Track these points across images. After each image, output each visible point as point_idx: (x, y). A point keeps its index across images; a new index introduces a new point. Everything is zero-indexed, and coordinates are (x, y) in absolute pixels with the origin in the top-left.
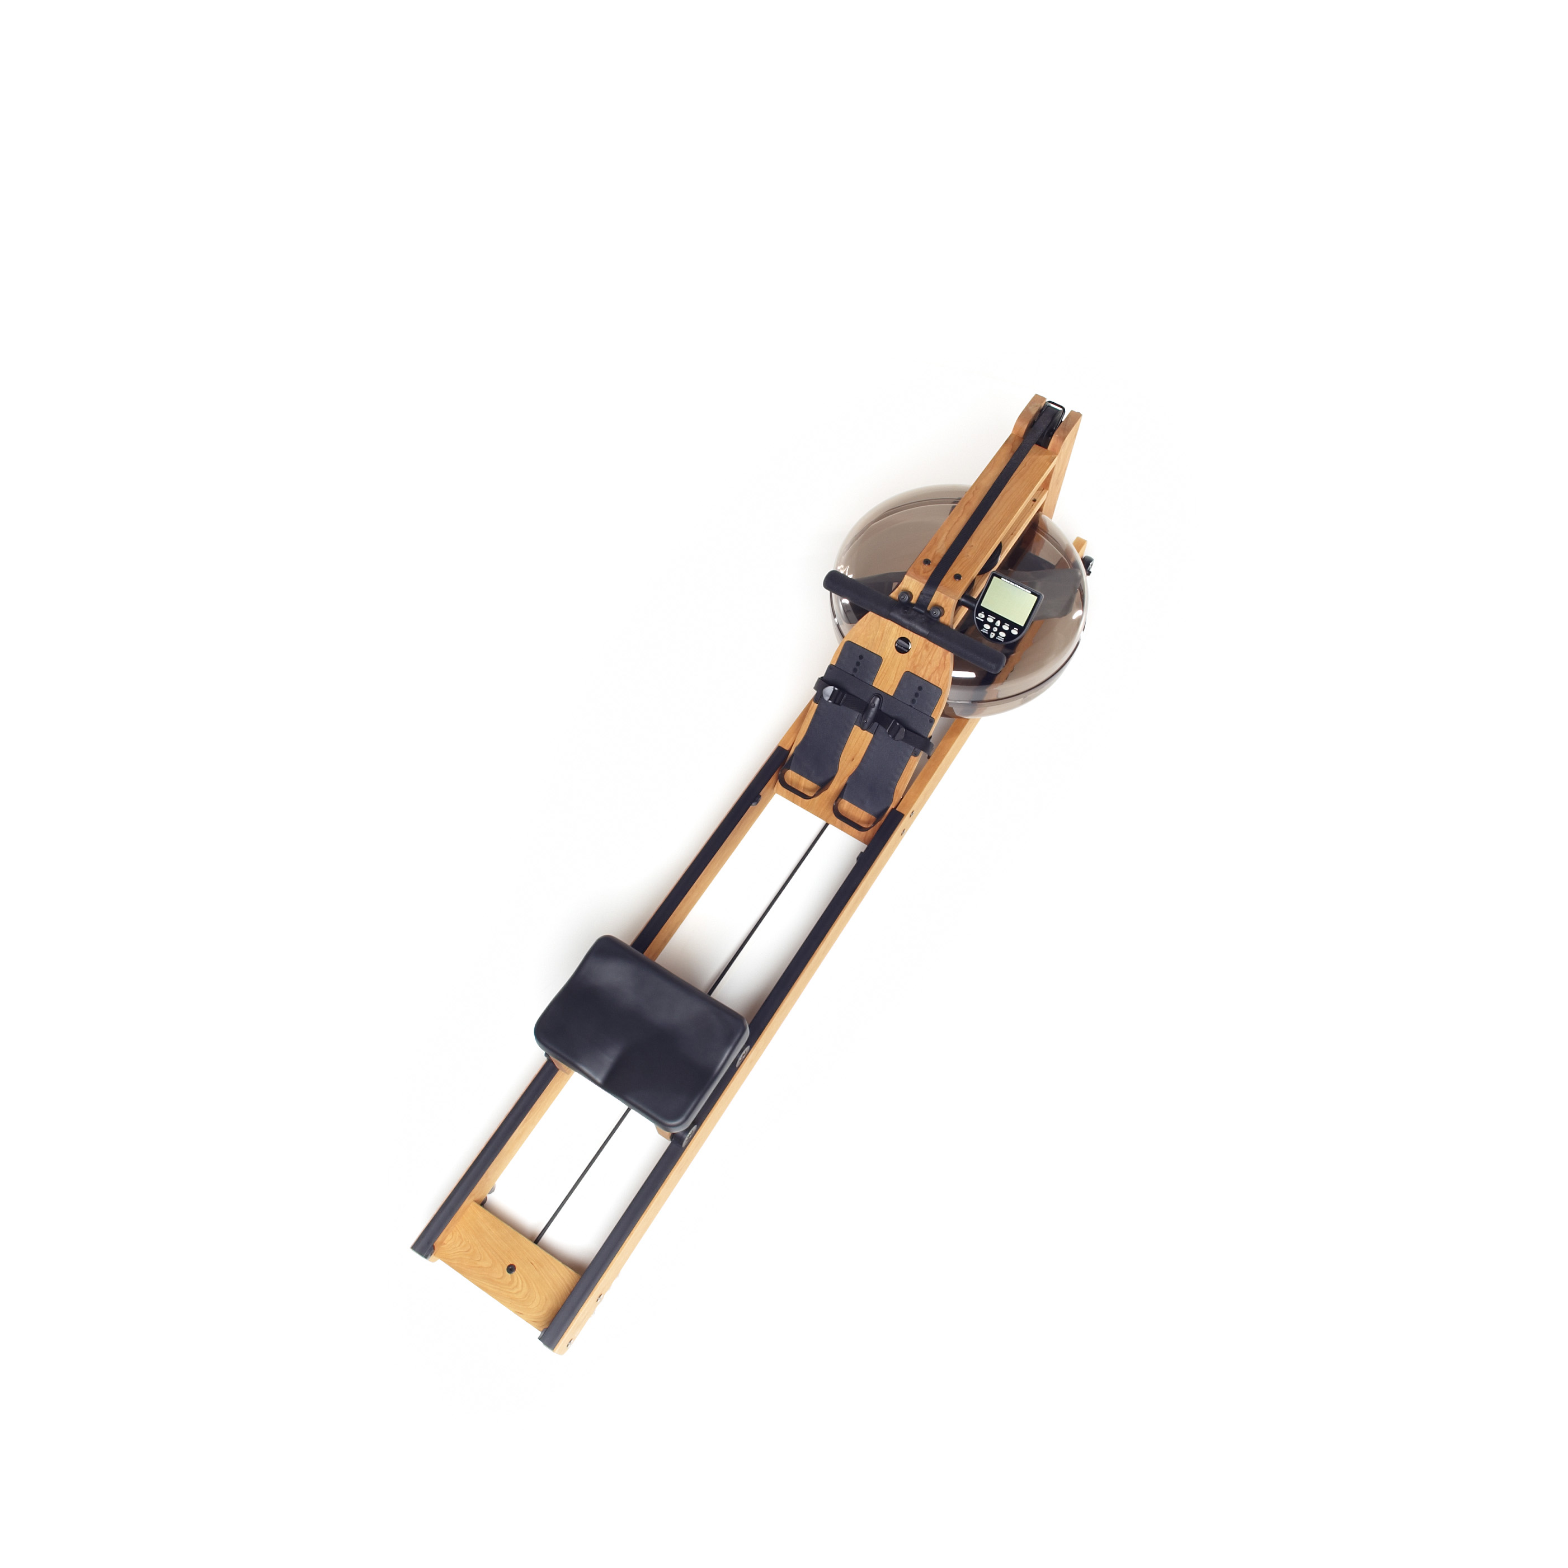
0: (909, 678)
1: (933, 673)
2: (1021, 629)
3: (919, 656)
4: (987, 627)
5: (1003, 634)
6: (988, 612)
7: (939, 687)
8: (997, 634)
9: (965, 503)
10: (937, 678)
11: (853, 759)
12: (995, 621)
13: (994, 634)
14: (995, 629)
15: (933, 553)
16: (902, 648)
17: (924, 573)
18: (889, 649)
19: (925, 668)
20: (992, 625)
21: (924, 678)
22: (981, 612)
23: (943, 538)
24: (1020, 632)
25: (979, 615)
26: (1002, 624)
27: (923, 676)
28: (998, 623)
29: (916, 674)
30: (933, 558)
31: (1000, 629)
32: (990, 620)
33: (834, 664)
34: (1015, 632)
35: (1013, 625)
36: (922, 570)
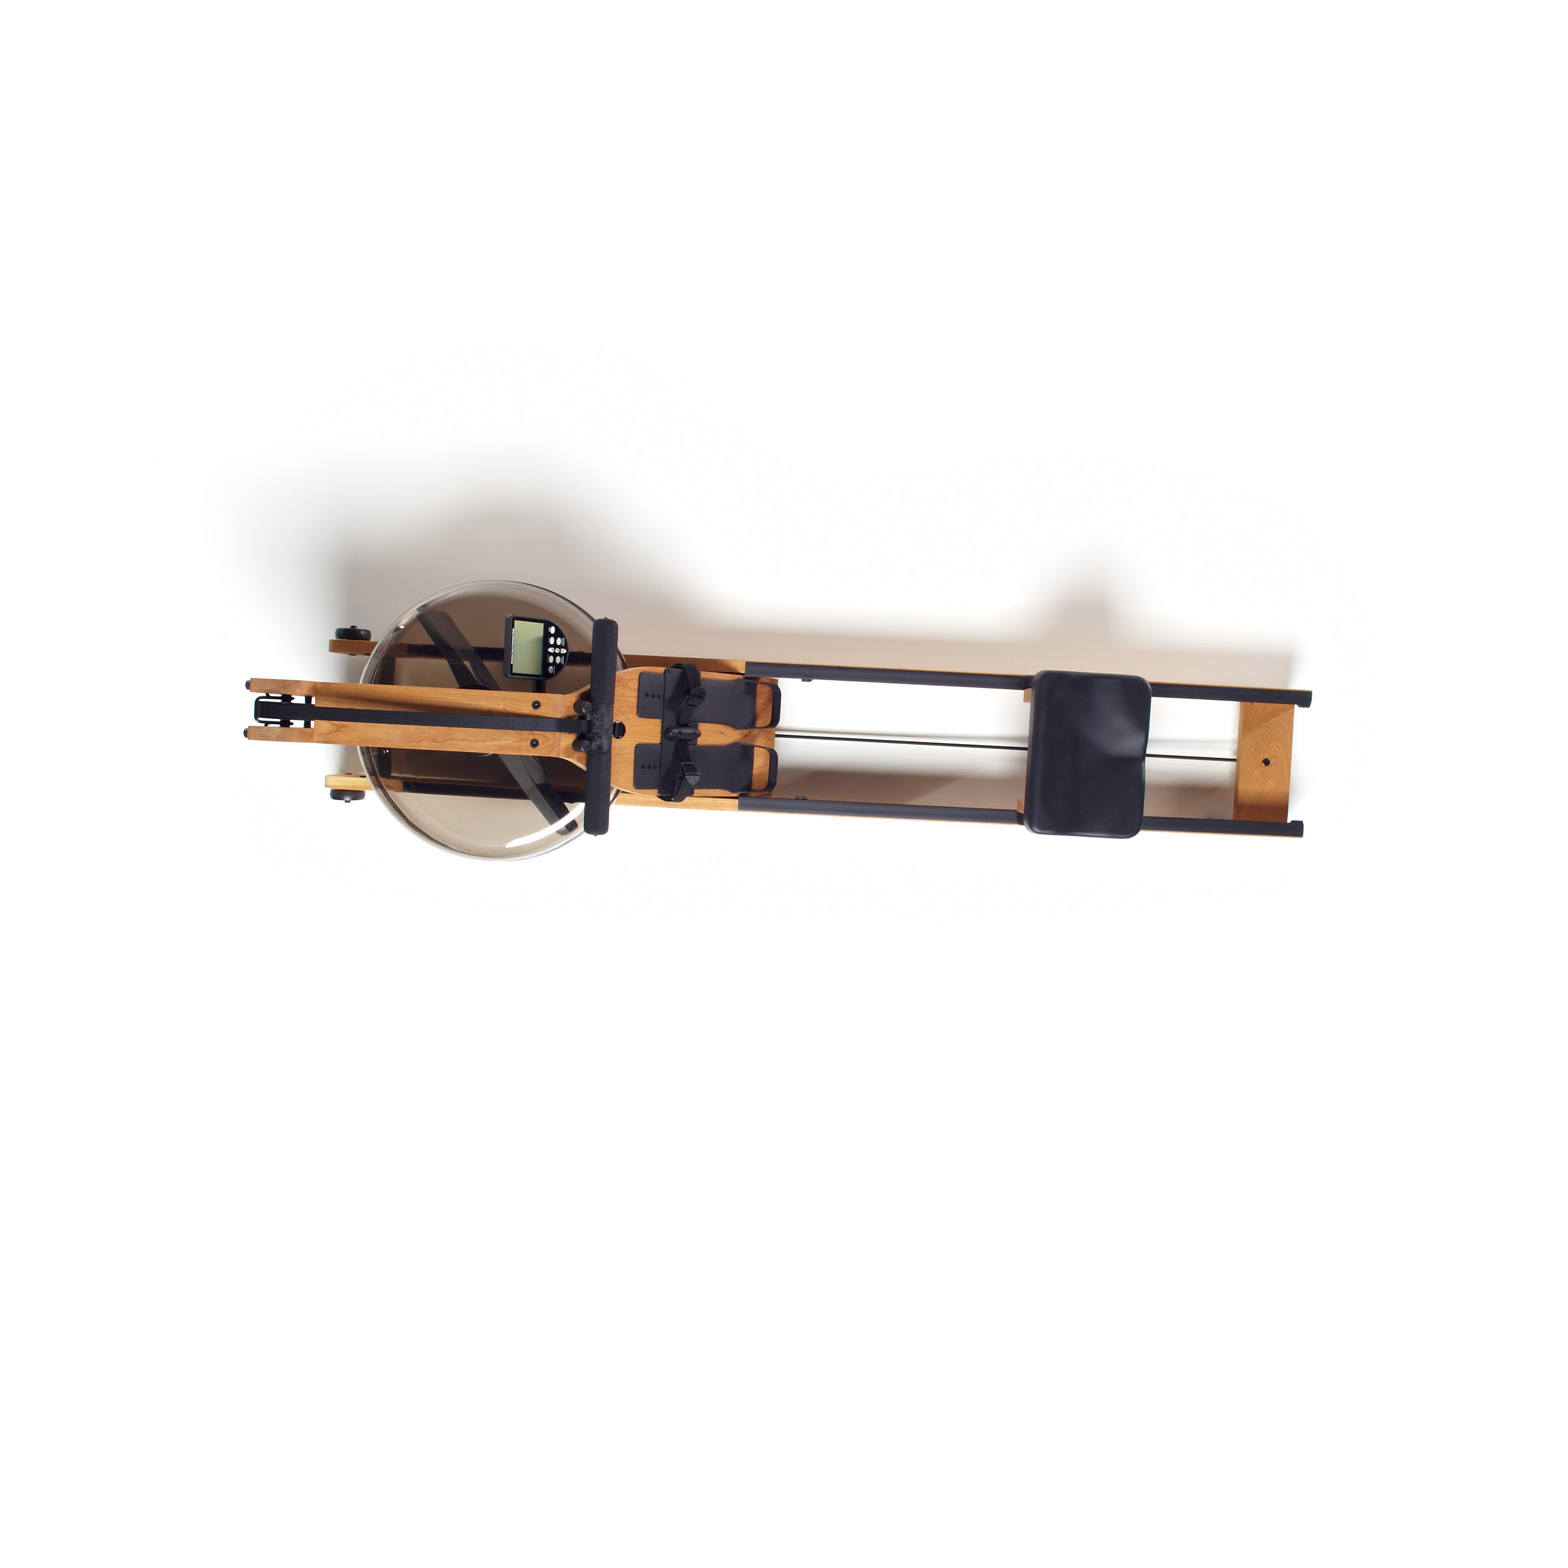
0: (643, 711)
1: (629, 688)
2: (547, 625)
3: (621, 709)
4: (558, 660)
5: (559, 641)
6: (545, 664)
7: (638, 677)
8: (560, 647)
9: (437, 744)
10: (633, 682)
11: (722, 733)
12: (551, 654)
13: (562, 649)
14: (557, 651)
15: (520, 743)
16: (621, 730)
17: (549, 740)
18: (627, 742)
19: (628, 699)
20: (555, 655)
21: (637, 695)
22: (548, 671)
23: (496, 743)
24: (552, 624)
25: (551, 672)
26: (551, 646)
27: (635, 697)
28: (551, 650)
29: (636, 705)
30: (526, 740)
31: (555, 646)
32: (551, 659)
33: (657, 791)
34: (552, 630)
35: (547, 635)
36: (546, 743)
